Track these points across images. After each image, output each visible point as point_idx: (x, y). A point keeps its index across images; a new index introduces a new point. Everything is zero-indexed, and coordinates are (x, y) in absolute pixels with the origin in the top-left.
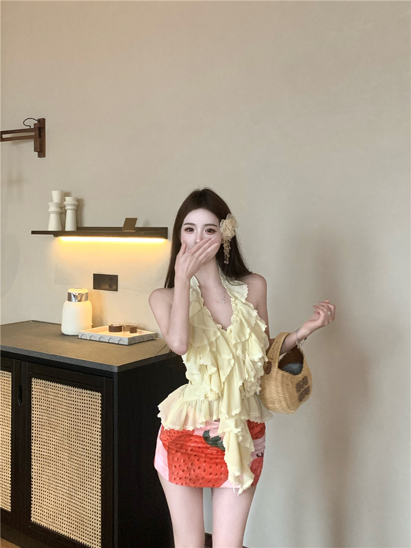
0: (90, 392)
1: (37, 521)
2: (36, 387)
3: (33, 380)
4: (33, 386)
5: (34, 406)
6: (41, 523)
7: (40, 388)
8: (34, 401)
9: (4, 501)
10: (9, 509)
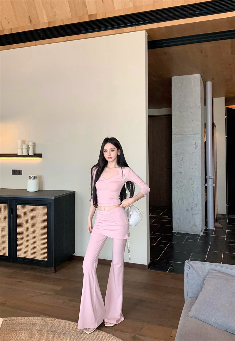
0: (42, 207)
1: (20, 256)
3: (17, 206)
4: (18, 208)
5: (18, 215)
6: (21, 256)
7: (20, 208)
8: (18, 213)
9: (5, 252)
10: (7, 255)
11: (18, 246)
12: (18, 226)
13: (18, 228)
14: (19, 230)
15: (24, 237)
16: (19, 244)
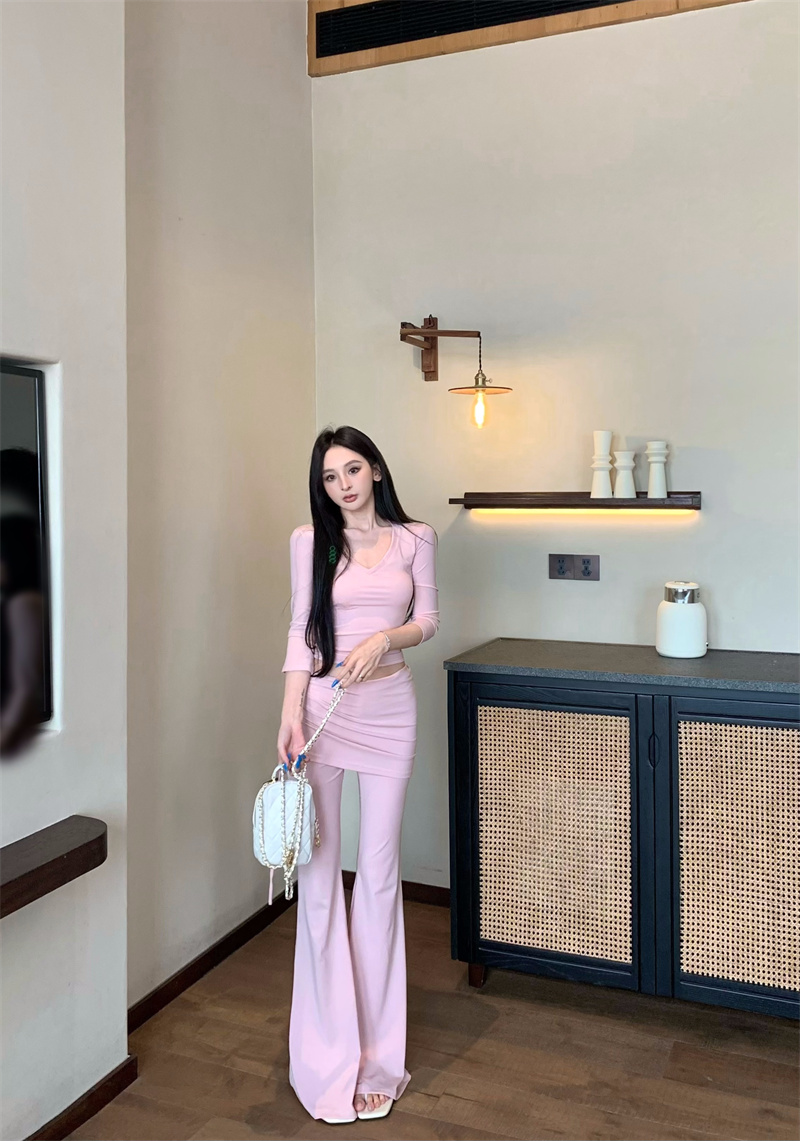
2: (689, 736)
3: (682, 725)
4: (683, 735)
5: (684, 766)
7: (697, 737)
8: (684, 760)
9: (614, 944)
10: (627, 958)
11: (686, 920)
12: (685, 821)
13: (685, 832)
14: (690, 838)
15: (715, 876)
16: (691, 908)
